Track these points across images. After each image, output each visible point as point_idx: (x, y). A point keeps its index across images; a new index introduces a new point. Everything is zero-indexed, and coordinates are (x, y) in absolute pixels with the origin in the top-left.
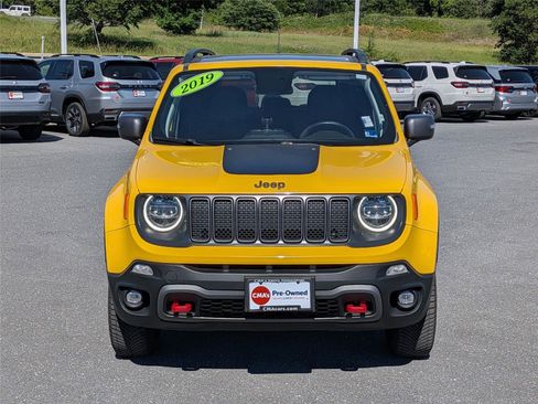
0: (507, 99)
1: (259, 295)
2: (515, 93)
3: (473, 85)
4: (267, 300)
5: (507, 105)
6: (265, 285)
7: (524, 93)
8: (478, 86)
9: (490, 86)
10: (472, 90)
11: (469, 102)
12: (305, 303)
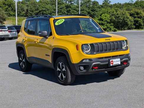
0: (11, 34)
1: (112, 62)
2: (12, 32)
3: (3, 31)
4: (113, 63)
5: (11, 36)
6: (113, 60)
7: (14, 32)
8: (4, 31)
9: (7, 31)
10: (3, 32)
11: (3, 35)
12: (119, 63)
